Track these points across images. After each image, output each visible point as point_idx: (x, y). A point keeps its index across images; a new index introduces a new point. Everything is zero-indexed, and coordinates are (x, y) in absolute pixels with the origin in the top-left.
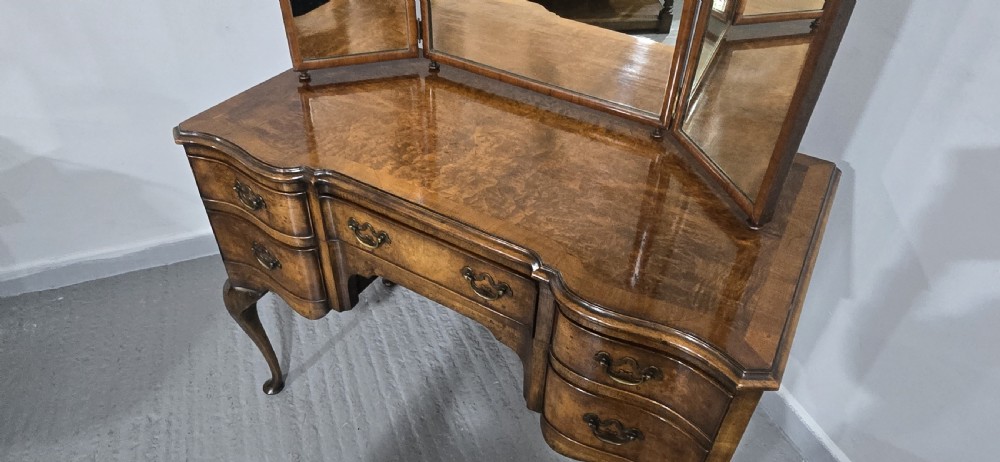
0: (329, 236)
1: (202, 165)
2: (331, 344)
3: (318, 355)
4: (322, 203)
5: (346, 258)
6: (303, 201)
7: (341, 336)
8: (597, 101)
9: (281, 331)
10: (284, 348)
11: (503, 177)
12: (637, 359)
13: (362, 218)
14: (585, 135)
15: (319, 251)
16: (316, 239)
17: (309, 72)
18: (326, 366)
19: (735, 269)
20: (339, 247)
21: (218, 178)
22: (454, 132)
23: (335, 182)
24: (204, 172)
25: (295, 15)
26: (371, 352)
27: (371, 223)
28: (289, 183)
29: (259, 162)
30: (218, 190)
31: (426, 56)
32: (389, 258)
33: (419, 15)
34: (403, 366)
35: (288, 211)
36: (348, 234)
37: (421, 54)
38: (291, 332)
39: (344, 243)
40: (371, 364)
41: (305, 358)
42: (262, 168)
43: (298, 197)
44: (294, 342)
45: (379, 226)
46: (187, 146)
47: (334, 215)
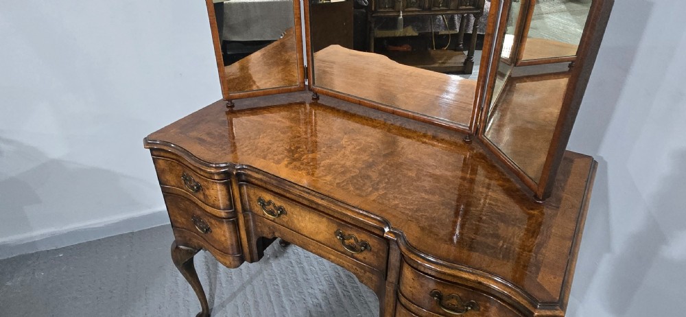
0: (244, 210)
1: (161, 162)
2: (243, 287)
3: (234, 295)
4: (240, 187)
5: (255, 225)
6: (228, 186)
7: (250, 282)
8: (425, 117)
9: (209, 277)
10: (211, 289)
11: (362, 168)
12: (460, 294)
13: (267, 197)
14: (418, 141)
15: (237, 220)
16: (236, 212)
17: (233, 101)
18: (239, 303)
19: (527, 230)
20: (251, 218)
21: (171, 171)
22: (329, 139)
23: (250, 173)
24: (162, 167)
25: (225, 65)
26: (271, 292)
27: (273, 201)
28: (218, 174)
29: (199, 160)
30: (171, 179)
31: (310, 90)
32: (285, 224)
33: (305, 64)
34: (293, 303)
35: (217, 193)
36: (257, 208)
37: (307, 89)
38: (216, 278)
39: (254, 215)
40: (271, 301)
41: (226, 296)
42: (201, 164)
43: (224, 184)
44: (218, 286)
45: (278, 202)
46: (152, 150)
47: (249, 196)
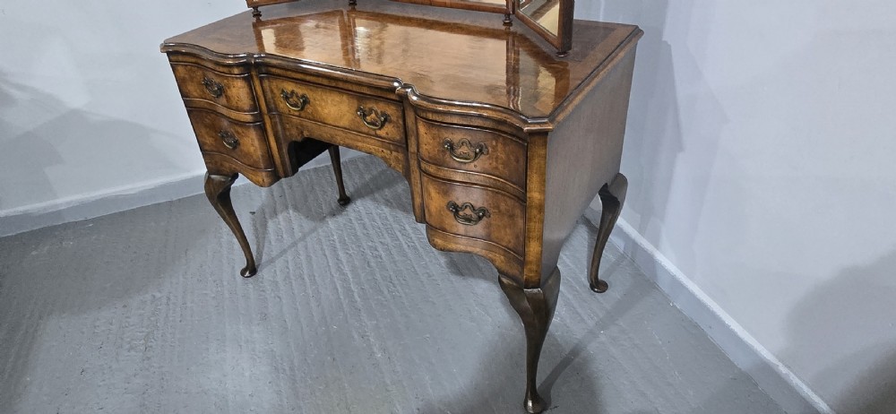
0: (269, 110)
1: (180, 69)
2: (295, 244)
3: (284, 252)
4: (261, 80)
5: (284, 129)
6: (248, 80)
7: (303, 238)
9: (257, 237)
10: (258, 248)
13: (289, 87)
15: (264, 124)
16: (261, 114)
18: (290, 258)
20: (278, 120)
21: (192, 79)
23: (268, 60)
24: (182, 75)
26: (325, 247)
27: (296, 90)
28: (238, 66)
29: (217, 54)
30: (192, 88)
32: (311, 117)
34: (350, 255)
35: (239, 91)
36: (284, 106)
38: (264, 238)
39: (280, 115)
40: (325, 255)
41: (274, 254)
42: (219, 57)
43: (244, 78)
44: (266, 244)
45: (300, 90)
46: (169, 54)
47: (272, 91)
